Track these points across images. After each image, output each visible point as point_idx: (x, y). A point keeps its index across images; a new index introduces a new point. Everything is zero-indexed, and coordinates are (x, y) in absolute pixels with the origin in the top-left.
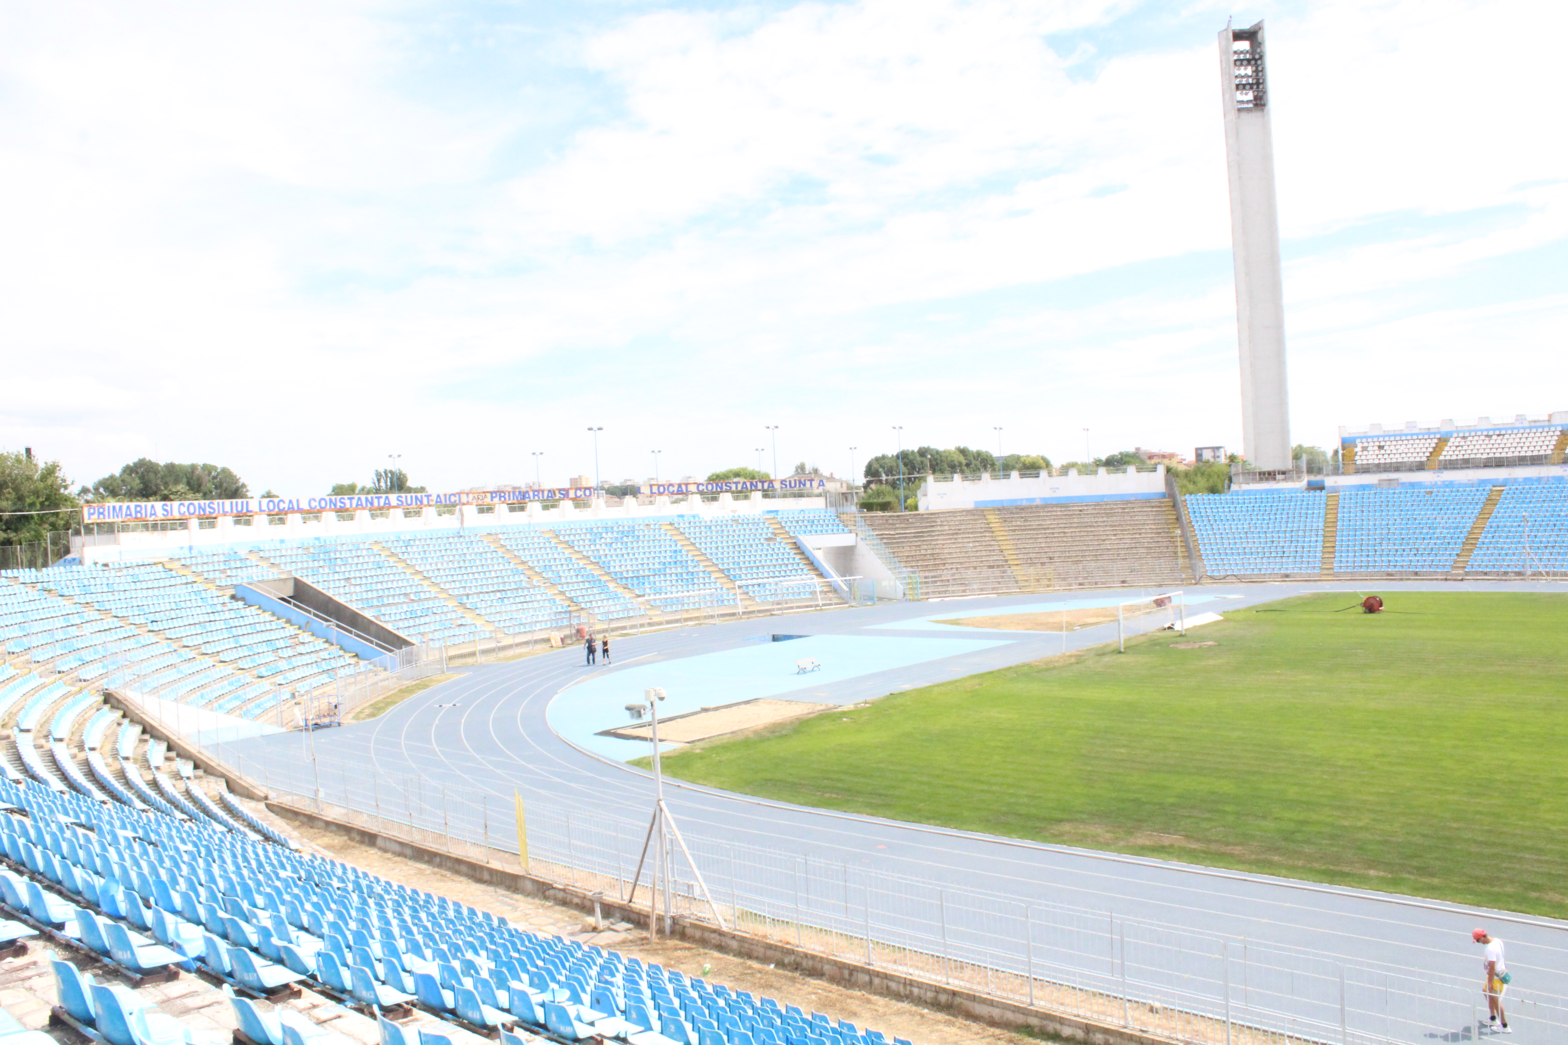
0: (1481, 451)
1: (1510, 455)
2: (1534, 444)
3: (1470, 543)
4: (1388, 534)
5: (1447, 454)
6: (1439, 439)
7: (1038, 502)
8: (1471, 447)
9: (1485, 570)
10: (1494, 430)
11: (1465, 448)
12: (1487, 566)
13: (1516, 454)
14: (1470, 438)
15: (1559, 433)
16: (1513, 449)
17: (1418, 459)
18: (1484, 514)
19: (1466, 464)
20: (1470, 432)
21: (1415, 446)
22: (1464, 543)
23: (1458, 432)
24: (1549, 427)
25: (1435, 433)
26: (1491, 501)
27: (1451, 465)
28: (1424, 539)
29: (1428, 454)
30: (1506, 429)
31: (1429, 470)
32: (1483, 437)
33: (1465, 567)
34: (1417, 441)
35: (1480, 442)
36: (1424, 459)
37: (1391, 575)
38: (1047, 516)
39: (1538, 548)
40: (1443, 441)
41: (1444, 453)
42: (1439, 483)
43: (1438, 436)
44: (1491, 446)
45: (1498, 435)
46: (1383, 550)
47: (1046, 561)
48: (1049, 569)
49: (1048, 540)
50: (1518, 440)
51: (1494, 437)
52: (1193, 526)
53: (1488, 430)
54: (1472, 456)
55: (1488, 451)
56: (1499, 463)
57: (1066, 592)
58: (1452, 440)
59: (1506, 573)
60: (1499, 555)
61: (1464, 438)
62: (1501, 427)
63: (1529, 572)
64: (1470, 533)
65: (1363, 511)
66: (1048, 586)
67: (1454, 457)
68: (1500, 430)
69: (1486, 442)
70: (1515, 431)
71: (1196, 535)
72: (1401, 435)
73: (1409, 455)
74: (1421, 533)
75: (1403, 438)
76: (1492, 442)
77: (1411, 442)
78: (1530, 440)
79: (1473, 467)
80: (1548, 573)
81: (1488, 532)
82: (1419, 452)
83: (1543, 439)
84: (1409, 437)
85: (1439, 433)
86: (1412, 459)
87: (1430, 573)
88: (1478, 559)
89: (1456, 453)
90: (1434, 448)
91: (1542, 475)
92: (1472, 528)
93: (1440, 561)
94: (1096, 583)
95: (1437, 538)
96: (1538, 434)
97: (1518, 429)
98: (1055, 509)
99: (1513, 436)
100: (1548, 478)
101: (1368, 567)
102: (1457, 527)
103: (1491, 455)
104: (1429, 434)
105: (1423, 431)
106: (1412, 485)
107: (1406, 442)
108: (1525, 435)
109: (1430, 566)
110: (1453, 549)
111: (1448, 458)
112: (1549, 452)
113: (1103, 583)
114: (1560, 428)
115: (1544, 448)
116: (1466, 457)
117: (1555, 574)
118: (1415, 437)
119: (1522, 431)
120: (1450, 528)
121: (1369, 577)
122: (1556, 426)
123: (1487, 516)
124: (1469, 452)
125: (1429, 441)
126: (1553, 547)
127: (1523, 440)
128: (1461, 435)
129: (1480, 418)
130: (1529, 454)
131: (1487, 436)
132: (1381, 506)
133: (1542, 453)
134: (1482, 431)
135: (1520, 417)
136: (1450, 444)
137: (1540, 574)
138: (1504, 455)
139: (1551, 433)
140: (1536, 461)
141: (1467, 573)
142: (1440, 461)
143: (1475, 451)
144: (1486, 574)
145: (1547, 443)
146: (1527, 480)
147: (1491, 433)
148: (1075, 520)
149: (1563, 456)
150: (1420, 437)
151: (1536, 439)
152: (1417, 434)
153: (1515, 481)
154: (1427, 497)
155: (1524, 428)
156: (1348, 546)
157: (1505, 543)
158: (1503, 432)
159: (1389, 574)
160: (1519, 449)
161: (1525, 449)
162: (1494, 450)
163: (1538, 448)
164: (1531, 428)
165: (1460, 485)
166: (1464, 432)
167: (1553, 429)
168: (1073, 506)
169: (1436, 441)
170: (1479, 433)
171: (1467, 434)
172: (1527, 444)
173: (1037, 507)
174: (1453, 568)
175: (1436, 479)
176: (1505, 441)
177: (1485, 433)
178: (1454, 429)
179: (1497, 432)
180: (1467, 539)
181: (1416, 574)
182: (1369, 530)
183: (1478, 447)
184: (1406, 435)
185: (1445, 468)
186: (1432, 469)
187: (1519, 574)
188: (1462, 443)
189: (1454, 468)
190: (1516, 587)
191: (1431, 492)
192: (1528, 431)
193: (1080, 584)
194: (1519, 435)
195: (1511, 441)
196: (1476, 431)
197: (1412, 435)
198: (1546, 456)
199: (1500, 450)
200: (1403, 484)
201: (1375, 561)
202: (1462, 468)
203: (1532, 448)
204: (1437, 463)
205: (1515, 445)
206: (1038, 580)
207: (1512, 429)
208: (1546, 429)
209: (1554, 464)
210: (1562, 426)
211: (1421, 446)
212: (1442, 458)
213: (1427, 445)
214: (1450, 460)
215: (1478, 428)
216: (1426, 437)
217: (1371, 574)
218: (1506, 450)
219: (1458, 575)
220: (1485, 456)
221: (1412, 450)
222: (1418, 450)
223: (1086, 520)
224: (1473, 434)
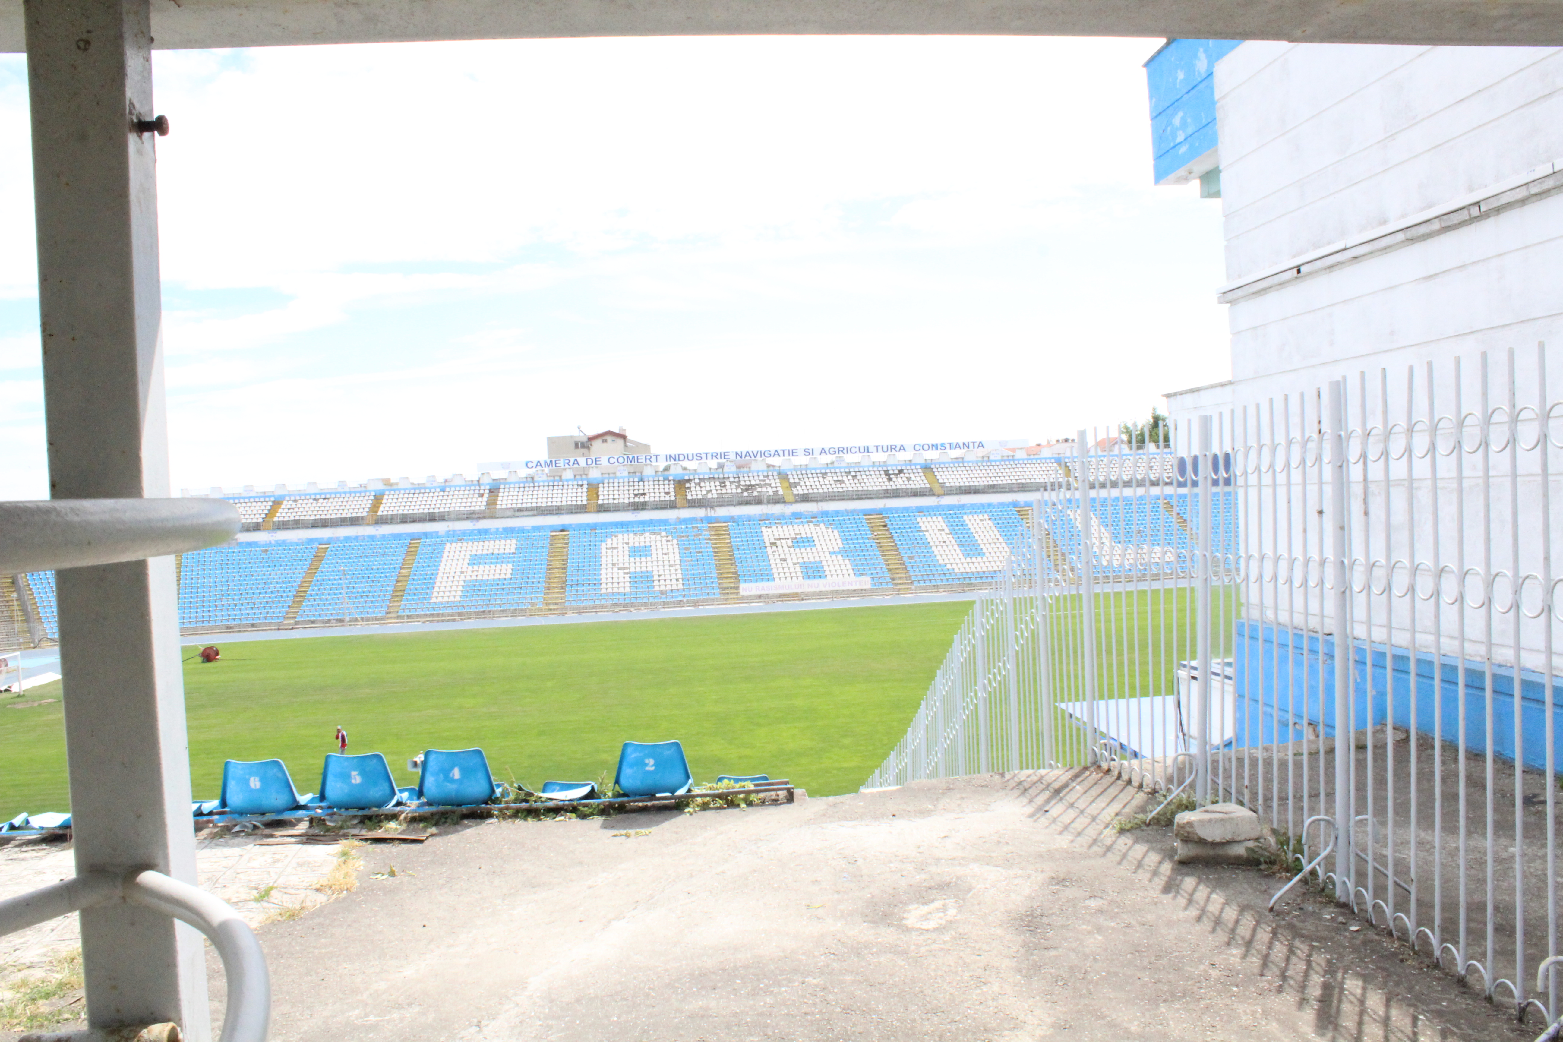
0: (310, 513)
1: (334, 516)
2: (353, 507)
3: (300, 596)
4: (228, 590)
5: (281, 515)
6: (274, 502)
8: (302, 509)
9: (313, 619)
10: (320, 494)
11: (296, 510)
12: (314, 615)
13: (339, 516)
14: (300, 502)
15: (372, 498)
16: (336, 512)
17: (255, 520)
18: (312, 570)
19: (297, 524)
20: (300, 495)
21: (252, 508)
22: (294, 596)
23: (290, 496)
24: (365, 492)
25: (269, 497)
26: (318, 558)
27: (283, 526)
28: (260, 593)
29: (264, 516)
30: (330, 494)
31: (264, 530)
32: (311, 501)
33: (295, 618)
34: (254, 504)
35: (309, 505)
36: (260, 520)
37: (231, 628)
39: (356, 598)
40: (277, 503)
41: (278, 515)
42: (273, 542)
43: (273, 499)
44: (317, 509)
45: (324, 499)
46: (223, 605)
50: (340, 503)
51: (321, 501)
52: (31, 589)
53: (315, 494)
54: (302, 518)
55: (315, 513)
56: (324, 524)
58: (285, 503)
59: (329, 621)
60: (324, 605)
61: (295, 501)
62: (326, 491)
63: (347, 619)
64: (300, 586)
65: (204, 570)
67: (286, 519)
68: (325, 494)
69: (314, 505)
70: (338, 496)
71: (34, 598)
72: (239, 498)
73: (247, 516)
74: (257, 588)
75: (242, 501)
76: (319, 505)
77: (249, 504)
78: (350, 503)
79: (303, 528)
80: (362, 619)
81: (315, 585)
82: (255, 513)
83: (360, 502)
84: (247, 500)
85: (274, 496)
86: (249, 521)
87: (265, 624)
88: (307, 610)
89: (289, 514)
90: (269, 510)
91: (359, 534)
92: (302, 582)
93: (274, 613)
95: (272, 592)
96: (356, 498)
97: (340, 493)
99: (336, 500)
100: (364, 536)
101: (209, 621)
102: (289, 582)
103: (318, 517)
104: (265, 497)
105: (259, 495)
106: (250, 544)
107: (244, 505)
108: (346, 499)
109: (265, 618)
110: (285, 601)
111: (281, 519)
112: (365, 514)
114: (373, 494)
115: (361, 510)
116: (297, 518)
117: (368, 620)
118: (252, 500)
119: (343, 495)
120: (283, 583)
121: (211, 631)
122: (370, 491)
123: (314, 571)
124: (299, 514)
125: (265, 504)
126: (367, 596)
127: (345, 503)
128: (293, 498)
129: (309, 483)
130: (349, 515)
131: (315, 499)
132: (221, 564)
133: (359, 515)
134: (310, 495)
135: (342, 483)
136: (283, 506)
137: (356, 620)
138: (328, 517)
139: (366, 498)
140: (354, 521)
141: (297, 623)
142: (274, 522)
143: (305, 513)
144: (313, 622)
145: (363, 506)
146: (347, 539)
147: (318, 497)
149: (375, 518)
150: (257, 500)
151: (355, 503)
152: (254, 497)
153: (337, 539)
154: (263, 555)
155: (345, 493)
156: (191, 602)
157: (329, 594)
158: (328, 496)
159: (228, 627)
160: (341, 511)
161: (346, 511)
162: (320, 513)
163: (356, 510)
164: (350, 493)
165: (292, 544)
166: (295, 495)
167: (368, 494)
169: (271, 503)
170: (308, 497)
171: (298, 498)
172: (348, 507)
174: (285, 618)
175: (271, 539)
176: (329, 504)
177: (313, 497)
178: (287, 493)
179: (323, 496)
180: (298, 592)
181: (253, 625)
182: (210, 587)
183: (307, 509)
184: (244, 498)
185: (279, 529)
186: (267, 529)
187: (341, 621)
188: (294, 506)
189: (287, 529)
190: (337, 632)
191: (267, 551)
192: (348, 495)
194: (341, 499)
195: (335, 504)
196: (306, 495)
197: (250, 498)
198: (363, 518)
199: (325, 512)
200: (242, 543)
201: (216, 616)
202: (293, 528)
203: (351, 511)
204: (271, 524)
205: (338, 507)
207: (335, 493)
208: (363, 494)
209: (368, 525)
210: (375, 491)
211: (258, 508)
212: (276, 519)
213: (263, 508)
214: (283, 521)
215: (308, 492)
216: (262, 500)
217: (212, 628)
218: (330, 512)
219: (289, 624)
220: (313, 518)
221: (250, 512)
222: (255, 512)
224: (303, 497)
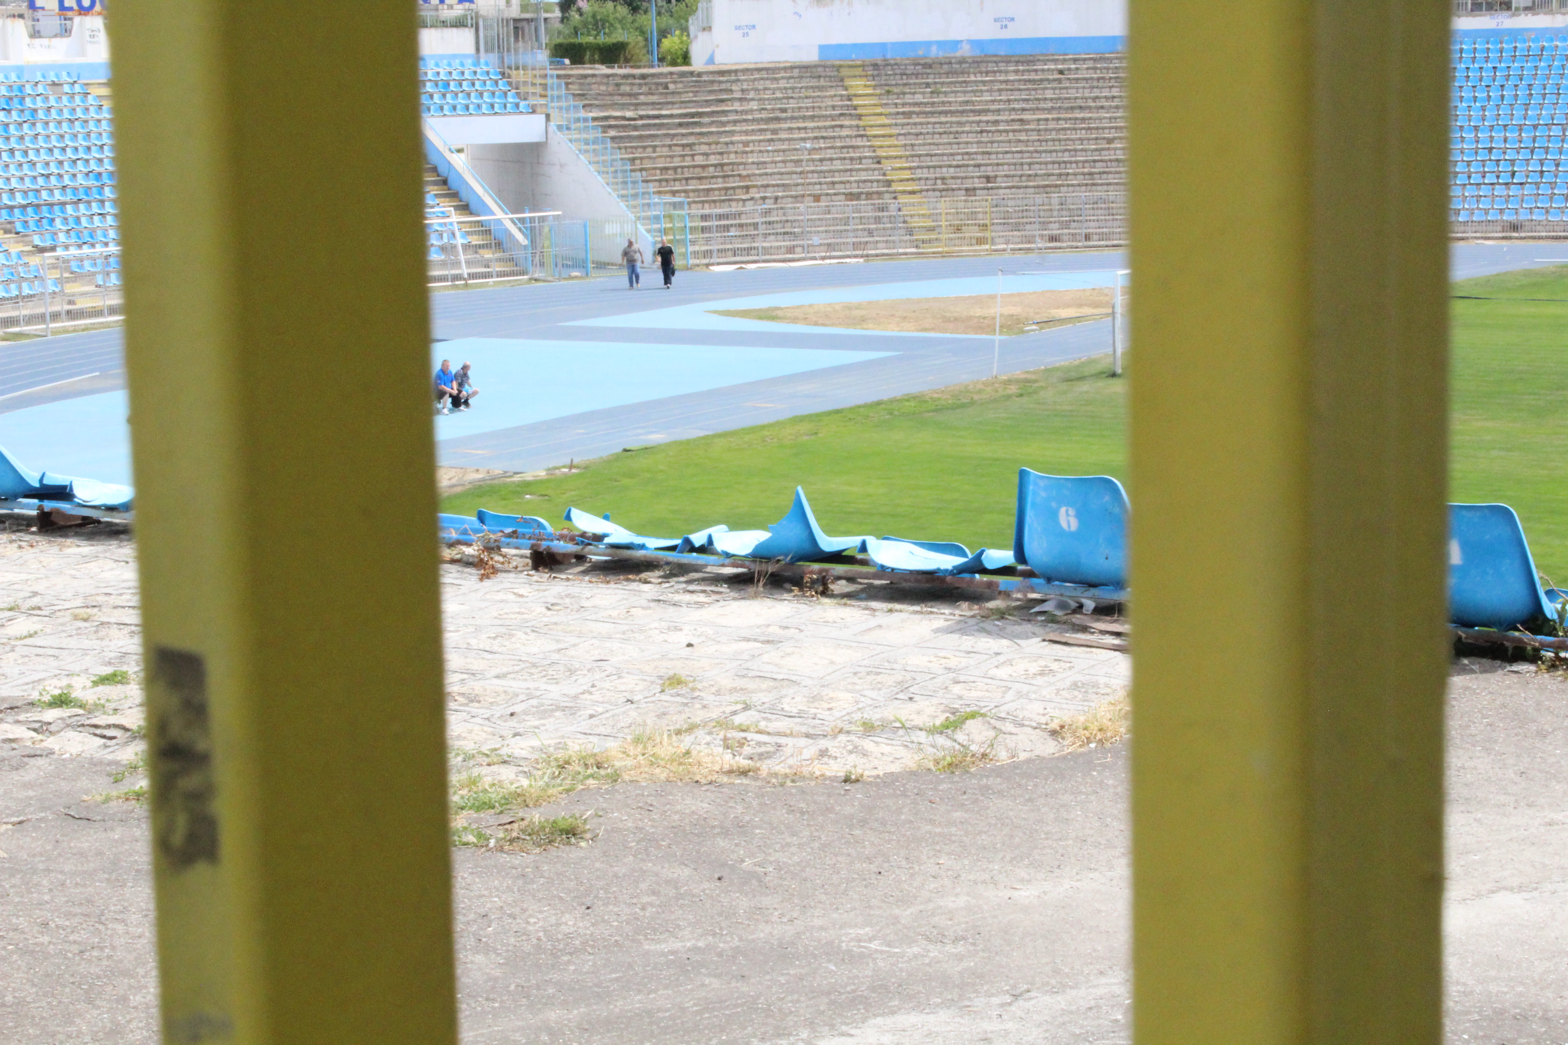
7: (965, 51)
38: (984, 83)
47: (977, 184)
48: (982, 203)
49: (985, 138)
57: (1019, 256)
66: (980, 241)
94: (1087, 237)
98: (1002, 66)
113: (1102, 237)
148: (1049, 94)
168: (1045, 62)
173: (962, 61)
193: (1053, 239)
206: (958, 229)
223: (1072, 93)
